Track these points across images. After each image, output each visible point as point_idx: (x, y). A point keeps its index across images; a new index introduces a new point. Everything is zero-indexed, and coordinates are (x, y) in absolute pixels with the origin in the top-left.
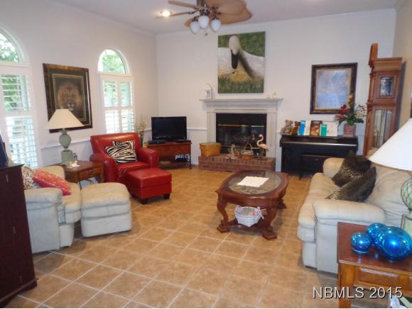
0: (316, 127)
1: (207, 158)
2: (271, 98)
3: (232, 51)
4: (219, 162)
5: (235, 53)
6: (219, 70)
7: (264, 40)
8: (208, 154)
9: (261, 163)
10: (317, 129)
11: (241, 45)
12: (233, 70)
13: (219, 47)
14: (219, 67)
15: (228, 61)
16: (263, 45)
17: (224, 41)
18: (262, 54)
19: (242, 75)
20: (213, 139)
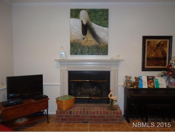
0: (151, 81)
1: (64, 112)
2: (115, 59)
3: (82, 22)
4: (76, 114)
5: (85, 23)
6: (71, 36)
7: (107, 15)
8: (64, 108)
9: (114, 113)
10: (151, 82)
11: (90, 17)
12: (84, 37)
13: (71, 18)
14: (71, 33)
15: (78, 29)
16: (107, 19)
17: (75, 13)
18: (106, 25)
19: (90, 41)
20: (66, 93)
